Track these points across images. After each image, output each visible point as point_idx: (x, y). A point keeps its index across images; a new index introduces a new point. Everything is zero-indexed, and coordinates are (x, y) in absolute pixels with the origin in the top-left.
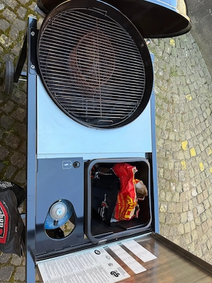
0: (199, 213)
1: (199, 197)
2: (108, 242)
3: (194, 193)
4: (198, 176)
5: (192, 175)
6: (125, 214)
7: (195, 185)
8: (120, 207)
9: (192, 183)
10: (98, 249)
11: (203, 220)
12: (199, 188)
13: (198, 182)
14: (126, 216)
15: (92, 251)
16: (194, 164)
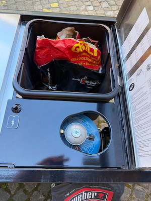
0: (108, 6)
1: (95, 5)
2: (121, 75)
3: (91, 8)
4: (76, 3)
5: (75, 8)
6: (93, 56)
7: (84, 7)
8: (87, 64)
9: (81, 9)
10: (127, 87)
11: (114, 3)
12: (87, 4)
13: (82, 4)
14: (96, 54)
15: (129, 94)
16: (65, 5)
